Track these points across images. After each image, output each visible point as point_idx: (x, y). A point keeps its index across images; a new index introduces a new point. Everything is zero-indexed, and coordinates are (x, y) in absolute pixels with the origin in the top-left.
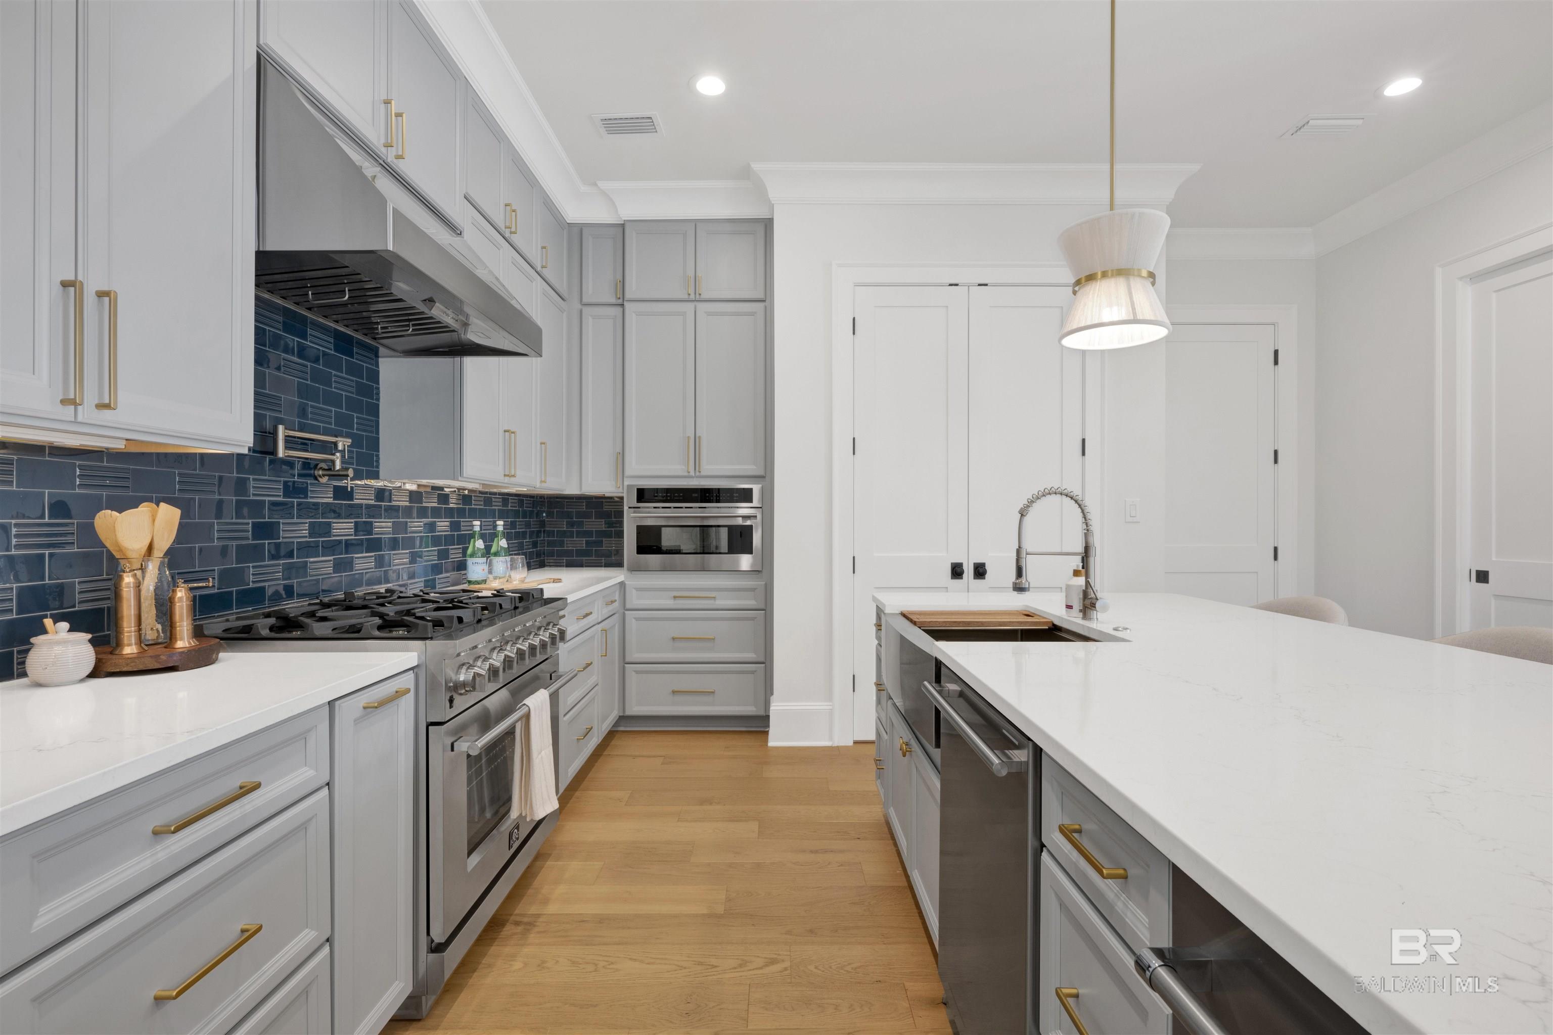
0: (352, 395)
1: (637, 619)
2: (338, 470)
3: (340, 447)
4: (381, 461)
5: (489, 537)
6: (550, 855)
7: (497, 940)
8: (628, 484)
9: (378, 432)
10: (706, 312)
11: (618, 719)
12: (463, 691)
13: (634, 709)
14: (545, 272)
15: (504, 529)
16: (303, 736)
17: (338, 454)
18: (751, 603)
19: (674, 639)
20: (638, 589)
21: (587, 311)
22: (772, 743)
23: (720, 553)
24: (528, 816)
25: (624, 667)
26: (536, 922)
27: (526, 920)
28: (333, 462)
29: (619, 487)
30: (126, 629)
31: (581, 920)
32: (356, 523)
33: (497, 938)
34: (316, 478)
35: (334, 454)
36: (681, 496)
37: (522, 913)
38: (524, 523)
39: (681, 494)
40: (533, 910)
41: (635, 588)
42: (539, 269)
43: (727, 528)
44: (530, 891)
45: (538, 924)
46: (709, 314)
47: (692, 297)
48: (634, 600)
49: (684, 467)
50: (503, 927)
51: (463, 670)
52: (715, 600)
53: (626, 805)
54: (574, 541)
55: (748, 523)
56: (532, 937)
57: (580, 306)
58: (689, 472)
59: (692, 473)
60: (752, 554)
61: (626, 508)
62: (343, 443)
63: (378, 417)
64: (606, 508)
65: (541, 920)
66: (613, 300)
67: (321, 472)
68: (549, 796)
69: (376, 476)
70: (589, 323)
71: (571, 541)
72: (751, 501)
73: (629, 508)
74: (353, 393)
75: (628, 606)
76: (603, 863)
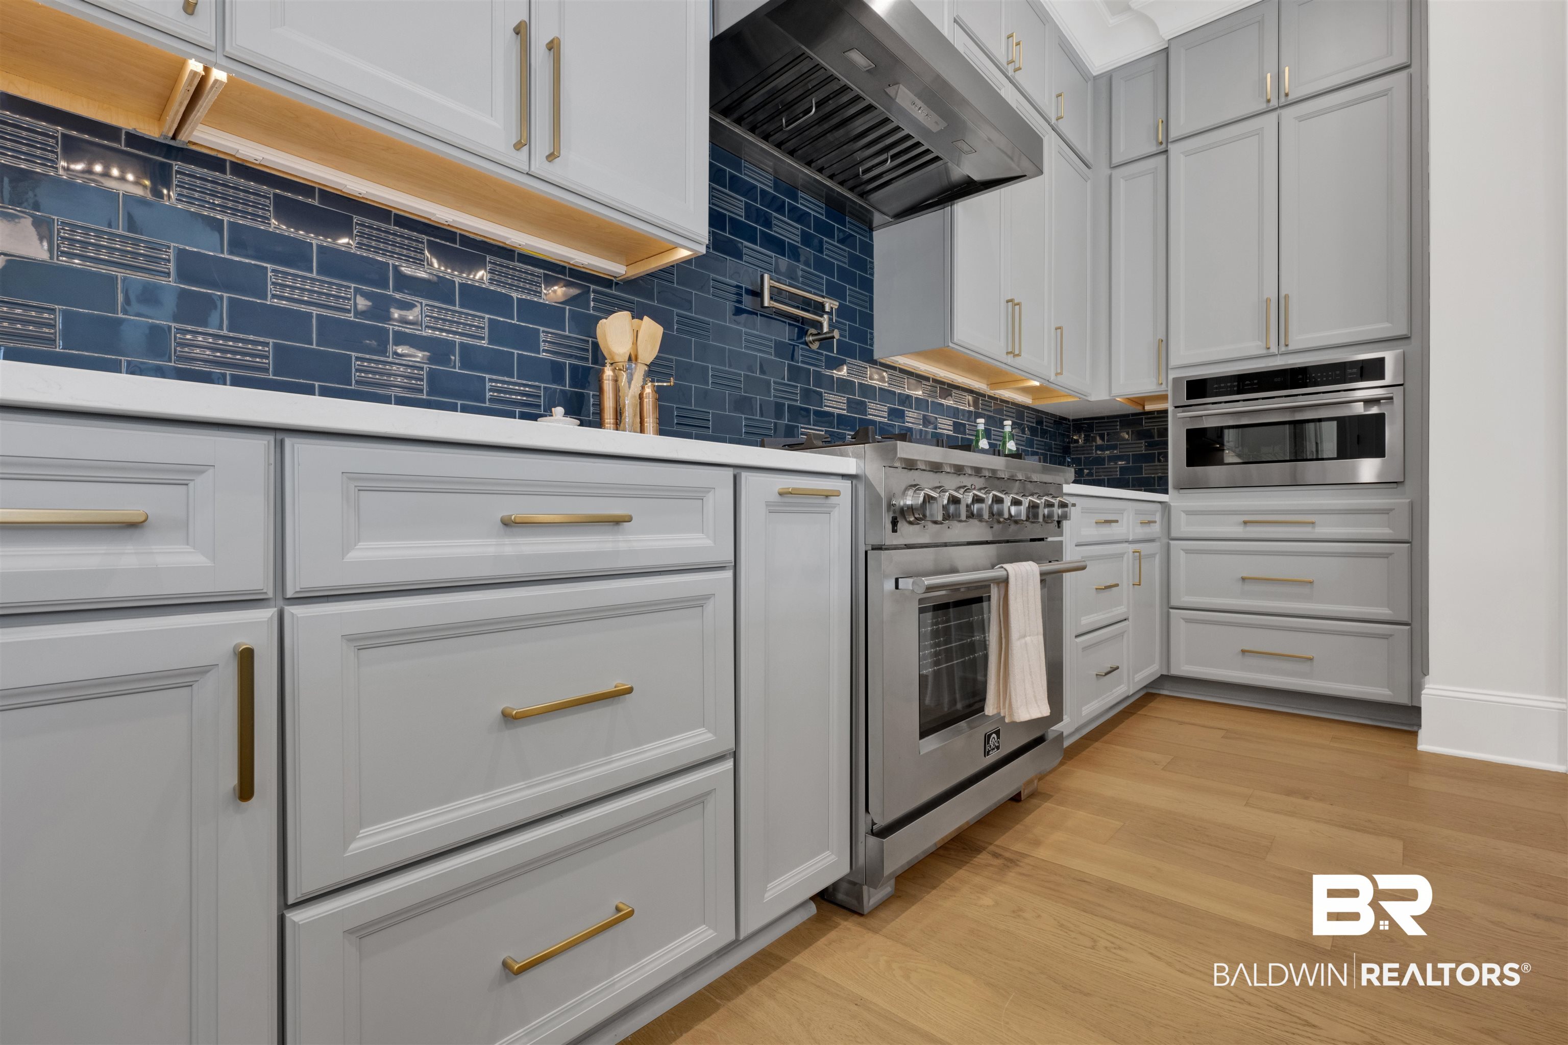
0: (844, 265)
1: (1187, 551)
2: (826, 333)
3: (827, 309)
4: (875, 340)
6: (1051, 796)
7: (968, 865)
8: (1175, 376)
9: (871, 308)
10: (1296, 118)
11: (1159, 678)
12: (912, 519)
13: (1183, 667)
14: (1063, 126)
15: (1012, 429)
16: (698, 494)
17: (826, 316)
18: (1384, 532)
19: (1243, 579)
20: (1189, 513)
21: (1116, 173)
22: (1422, 747)
23: (1323, 459)
24: (1007, 717)
25: (1168, 614)
26: (1021, 862)
27: (1007, 855)
28: (821, 324)
29: (1162, 384)
30: (606, 421)
31: (1082, 880)
32: (848, 399)
33: (968, 863)
34: (806, 343)
35: (822, 316)
36: (1256, 384)
37: (1004, 846)
38: (1043, 444)
39: (1256, 381)
40: (1018, 847)
41: (1184, 511)
42: (1053, 121)
43: (1335, 423)
44: (1019, 827)
45: (1021, 864)
46: (1301, 119)
47: (1274, 103)
48: (1183, 525)
49: (1260, 343)
50: (979, 854)
51: (910, 492)
52: (1314, 527)
53: (1163, 769)
54: (1105, 468)
55: (1374, 410)
56: (1011, 876)
57: (1108, 171)
58: (1269, 348)
59: (1274, 349)
60: (1384, 456)
61: (1171, 416)
62: (830, 304)
63: (872, 292)
64: (1146, 425)
65: (1027, 861)
66: (1154, 149)
67: (811, 338)
68: (1035, 697)
69: (870, 355)
70: (1121, 187)
71: (1102, 468)
72: (1382, 376)
73: (1176, 407)
74: (845, 263)
75: (1174, 534)
76: (1122, 824)
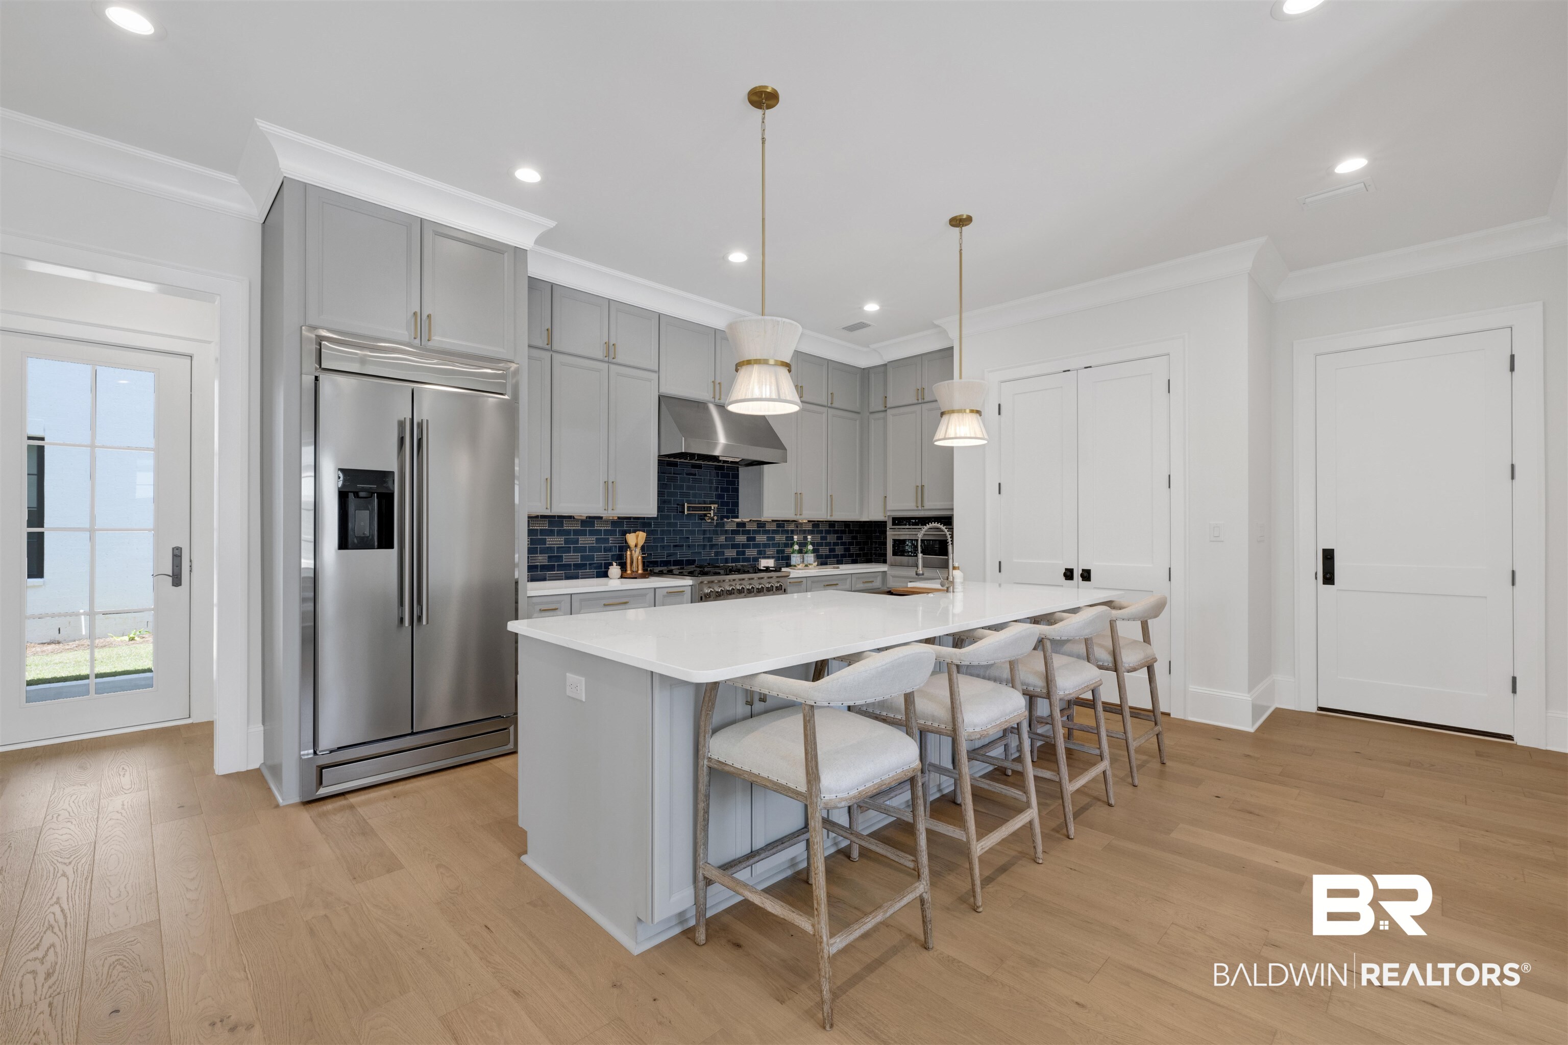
0: (723, 486)
4: (739, 511)
5: (803, 545)
8: (889, 515)
9: (738, 499)
10: (928, 409)
14: (835, 405)
16: (645, 595)
17: (711, 512)
20: (893, 576)
21: (871, 416)
29: (883, 517)
30: (628, 566)
32: (726, 537)
41: (891, 576)
42: (829, 405)
47: (920, 401)
48: (891, 583)
49: (915, 505)
55: (946, 537)
57: (868, 414)
58: (918, 507)
59: (920, 508)
61: (888, 529)
62: (713, 506)
63: (738, 493)
64: (875, 527)
66: (882, 409)
67: (707, 519)
69: (737, 517)
70: (872, 423)
